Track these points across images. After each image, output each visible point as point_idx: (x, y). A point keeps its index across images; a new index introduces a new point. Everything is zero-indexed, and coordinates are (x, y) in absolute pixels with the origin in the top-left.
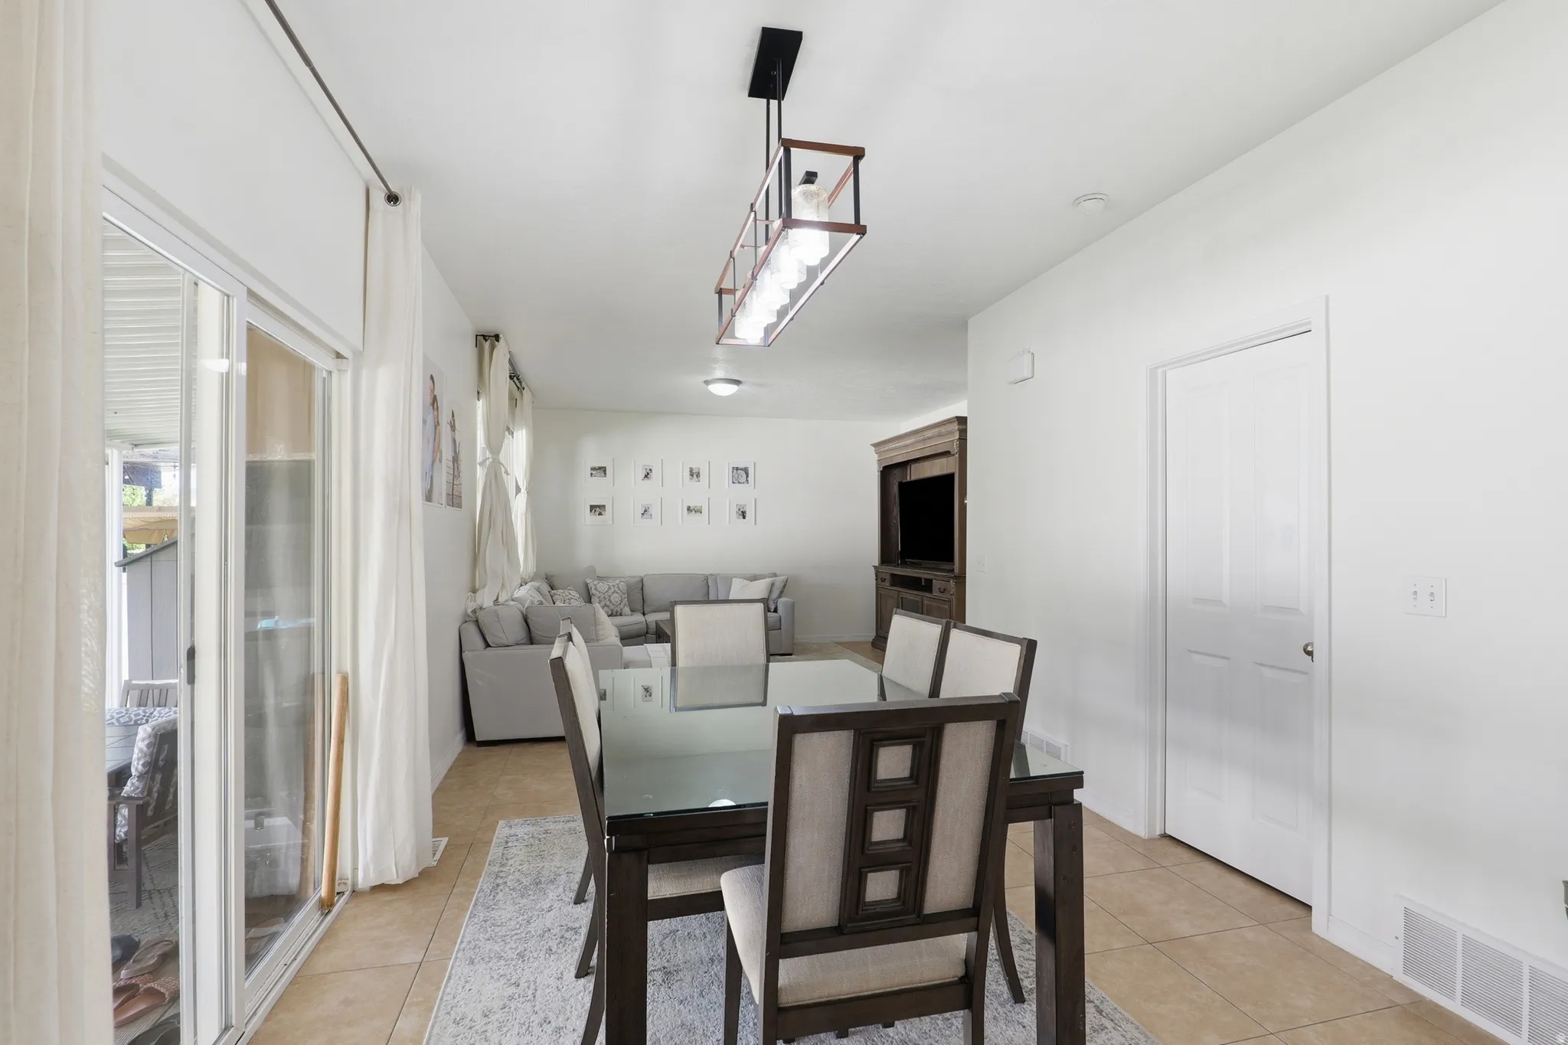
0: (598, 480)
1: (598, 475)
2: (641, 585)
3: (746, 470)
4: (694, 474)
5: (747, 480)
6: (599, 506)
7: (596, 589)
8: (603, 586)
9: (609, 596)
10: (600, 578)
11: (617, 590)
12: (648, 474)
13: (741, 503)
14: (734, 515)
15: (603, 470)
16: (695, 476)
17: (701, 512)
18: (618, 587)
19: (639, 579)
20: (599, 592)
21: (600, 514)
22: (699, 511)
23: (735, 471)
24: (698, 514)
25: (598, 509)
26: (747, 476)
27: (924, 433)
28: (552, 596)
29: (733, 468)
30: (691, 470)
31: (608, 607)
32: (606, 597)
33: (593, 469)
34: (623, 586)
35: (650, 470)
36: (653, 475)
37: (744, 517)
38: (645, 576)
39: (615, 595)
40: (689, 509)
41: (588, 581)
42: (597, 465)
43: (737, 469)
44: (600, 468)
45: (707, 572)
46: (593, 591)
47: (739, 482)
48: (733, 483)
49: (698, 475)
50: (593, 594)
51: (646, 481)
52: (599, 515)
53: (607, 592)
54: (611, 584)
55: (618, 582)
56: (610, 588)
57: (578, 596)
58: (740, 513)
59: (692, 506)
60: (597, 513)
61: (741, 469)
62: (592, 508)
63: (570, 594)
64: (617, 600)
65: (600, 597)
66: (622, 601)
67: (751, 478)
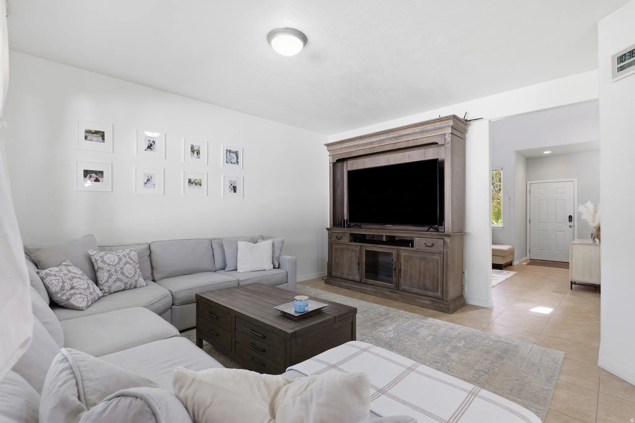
0: (94, 144)
1: (95, 139)
2: (149, 252)
3: (236, 153)
4: (195, 151)
5: (237, 162)
6: (96, 172)
7: (103, 261)
8: (111, 258)
9: (122, 268)
10: (102, 248)
11: (129, 260)
12: (151, 145)
13: (234, 179)
14: (228, 189)
15: (102, 135)
16: (195, 152)
17: (201, 185)
18: (130, 257)
19: (146, 246)
20: (109, 265)
21: (97, 180)
22: (198, 184)
23: (228, 153)
24: (198, 186)
25: (94, 175)
26: (237, 158)
27: (400, 132)
28: (42, 279)
29: (227, 150)
30: (192, 148)
31: (121, 281)
32: (118, 269)
33: (88, 132)
34: (134, 255)
35: (154, 142)
36: (156, 146)
37: (235, 191)
38: (153, 242)
39: (128, 266)
40: (190, 181)
41: (91, 252)
42: (93, 129)
43: (230, 151)
44: (96, 132)
45: (211, 237)
46: (100, 264)
47: (231, 163)
48: (227, 162)
49: (198, 153)
50: (99, 268)
51: (149, 151)
52: (95, 181)
53: (118, 263)
54: (121, 255)
55: (127, 251)
56: (120, 259)
57: (80, 272)
58: (232, 187)
59: (193, 179)
60: (93, 179)
61: (233, 152)
62: (87, 173)
63: (69, 271)
64: (130, 271)
65: (109, 271)
66: (135, 273)
67: (240, 160)
